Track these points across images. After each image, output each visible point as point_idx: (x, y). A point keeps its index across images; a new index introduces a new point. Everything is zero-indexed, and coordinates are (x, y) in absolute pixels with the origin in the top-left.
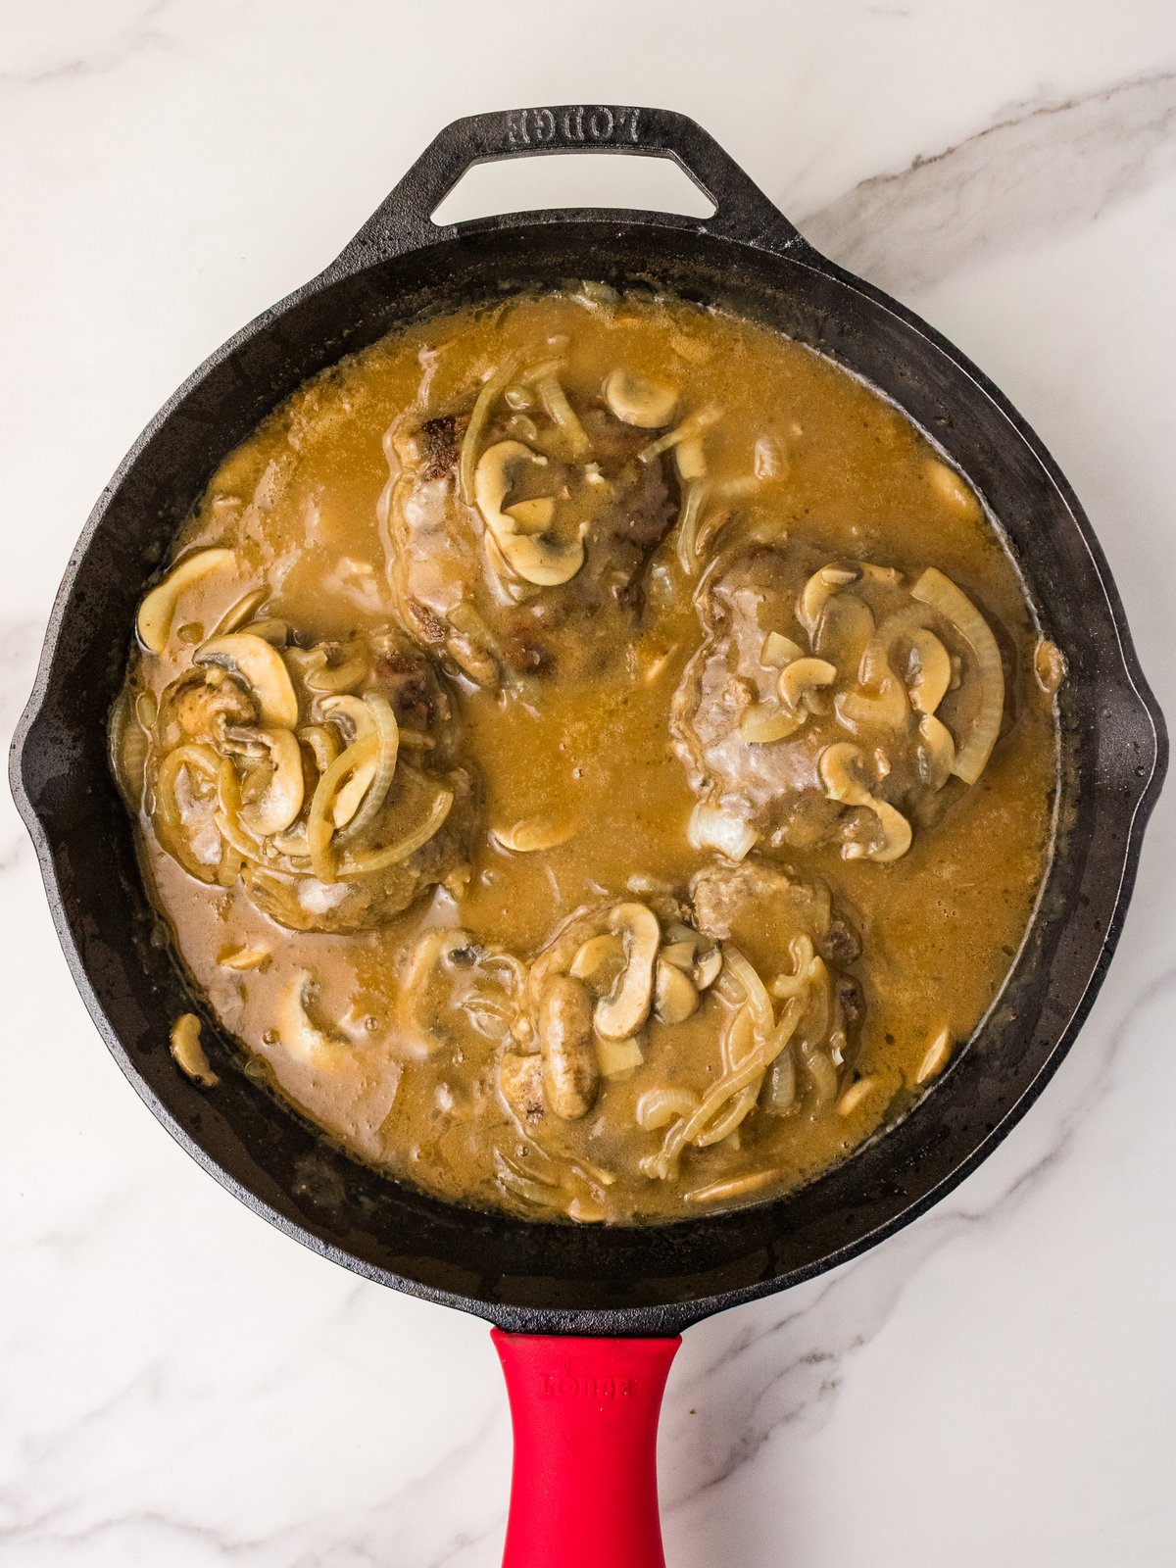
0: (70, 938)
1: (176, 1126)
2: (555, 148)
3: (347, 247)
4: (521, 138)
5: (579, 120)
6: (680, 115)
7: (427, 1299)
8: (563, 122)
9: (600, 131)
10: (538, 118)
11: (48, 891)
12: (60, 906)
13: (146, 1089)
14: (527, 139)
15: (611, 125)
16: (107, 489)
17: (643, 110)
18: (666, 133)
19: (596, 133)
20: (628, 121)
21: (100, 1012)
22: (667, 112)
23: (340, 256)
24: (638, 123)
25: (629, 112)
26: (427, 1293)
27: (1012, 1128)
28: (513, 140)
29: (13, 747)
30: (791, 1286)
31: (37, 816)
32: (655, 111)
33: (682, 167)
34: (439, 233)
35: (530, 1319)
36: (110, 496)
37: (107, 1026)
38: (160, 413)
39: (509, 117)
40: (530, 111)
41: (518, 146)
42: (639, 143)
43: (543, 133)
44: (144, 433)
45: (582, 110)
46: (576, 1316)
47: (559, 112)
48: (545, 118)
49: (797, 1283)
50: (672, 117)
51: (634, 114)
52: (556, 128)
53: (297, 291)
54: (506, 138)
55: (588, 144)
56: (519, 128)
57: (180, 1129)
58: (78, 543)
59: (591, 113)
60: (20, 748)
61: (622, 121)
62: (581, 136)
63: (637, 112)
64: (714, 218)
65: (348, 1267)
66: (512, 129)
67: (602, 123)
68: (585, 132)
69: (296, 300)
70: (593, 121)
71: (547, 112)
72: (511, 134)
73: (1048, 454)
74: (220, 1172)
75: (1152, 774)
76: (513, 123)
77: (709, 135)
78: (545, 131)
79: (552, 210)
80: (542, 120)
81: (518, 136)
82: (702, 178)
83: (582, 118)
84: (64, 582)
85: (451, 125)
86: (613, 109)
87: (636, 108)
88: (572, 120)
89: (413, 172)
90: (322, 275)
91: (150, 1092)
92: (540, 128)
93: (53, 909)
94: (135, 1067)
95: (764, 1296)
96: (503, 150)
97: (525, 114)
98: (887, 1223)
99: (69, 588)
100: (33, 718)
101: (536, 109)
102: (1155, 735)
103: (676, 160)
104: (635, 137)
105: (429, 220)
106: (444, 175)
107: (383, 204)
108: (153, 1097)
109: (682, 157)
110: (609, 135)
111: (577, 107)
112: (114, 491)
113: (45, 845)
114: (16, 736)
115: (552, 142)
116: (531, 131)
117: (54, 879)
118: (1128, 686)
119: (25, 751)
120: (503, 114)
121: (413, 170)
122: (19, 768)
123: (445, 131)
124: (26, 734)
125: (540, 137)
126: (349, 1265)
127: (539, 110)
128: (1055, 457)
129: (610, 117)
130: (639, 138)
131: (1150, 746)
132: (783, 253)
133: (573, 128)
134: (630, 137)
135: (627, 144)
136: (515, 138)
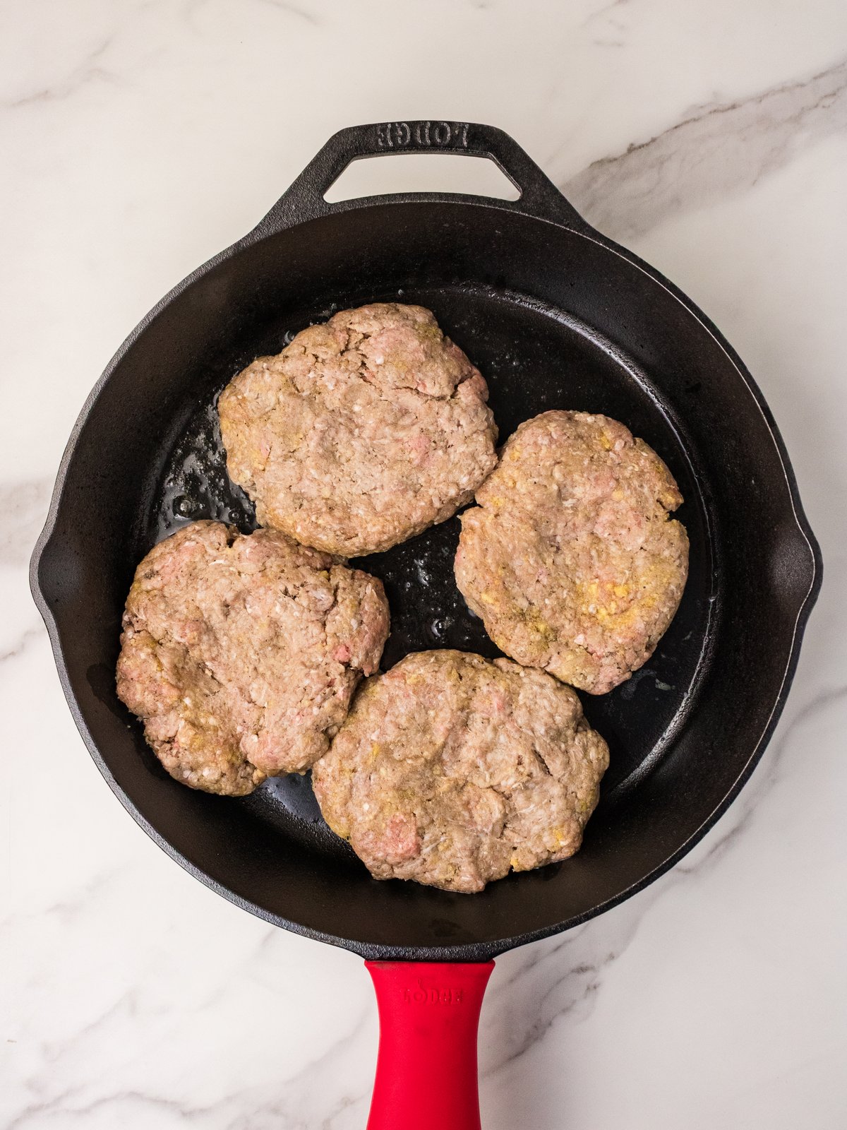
0: (72, 692)
1: (144, 820)
2: (410, 150)
3: (266, 217)
4: (387, 143)
5: (427, 131)
6: (496, 129)
7: (315, 939)
8: (416, 132)
9: (441, 139)
10: (399, 129)
14: (391, 144)
15: (449, 135)
17: (472, 125)
18: (487, 142)
19: (439, 140)
20: (461, 133)
22: (488, 127)
23: (261, 223)
24: (468, 133)
25: (462, 126)
26: (315, 935)
28: (381, 144)
29: (32, 561)
30: (562, 931)
31: (49, 608)
32: (482, 126)
33: (498, 165)
34: (329, 208)
35: (385, 952)
37: (98, 753)
39: (379, 128)
40: (393, 124)
41: (383, 147)
42: (468, 148)
43: (402, 139)
45: (429, 124)
46: (416, 950)
47: (413, 125)
48: (403, 129)
49: (566, 929)
50: (490, 129)
52: (411, 136)
53: (231, 247)
54: (377, 141)
55: (434, 148)
56: (386, 136)
57: (147, 823)
59: (435, 126)
60: (37, 561)
61: (457, 132)
62: (428, 142)
63: (467, 126)
64: (519, 201)
66: (380, 136)
67: (443, 133)
68: (431, 140)
69: (230, 252)
70: (437, 132)
71: (405, 125)
72: (380, 140)
73: (745, 368)
74: (175, 853)
75: (811, 587)
76: (382, 131)
77: (516, 143)
78: (404, 138)
79: (407, 194)
80: (401, 130)
81: (385, 141)
82: (511, 173)
83: (429, 129)
85: (338, 133)
86: (450, 123)
87: (466, 123)
88: (423, 131)
90: (248, 236)
92: (400, 136)
94: (116, 781)
95: (543, 938)
96: (374, 151)
97: (389, 126)
98: (628, 889)
100: (46, 539)
101: (398, 123)
102: (814, 561)
103: (494, 160)
104: (465, 143)
105: (323, 199)
106: (333, 167)
107: (291, 187)
109: (498, 158)
110: (447, 142)
111: (426, 122)
114: (34, 553)
115: (408, 146)
116: (394, 139)
118: (797, 527)
119: (41, 562)
120: (375, 125)
121: (312, 164)
122: (37, 575)
123: (334, 137)
124: (42, 550)
125: (400, 142)
126: (262, 916)
127: (400, 123)
128: (750, 370)
129: (449, 129)
130: (468, 143)
131: (809, 569)
132: (566, 226)
133: (423, 136)
134: (462, 143)
135: (460, 148)
136: (383, 142)
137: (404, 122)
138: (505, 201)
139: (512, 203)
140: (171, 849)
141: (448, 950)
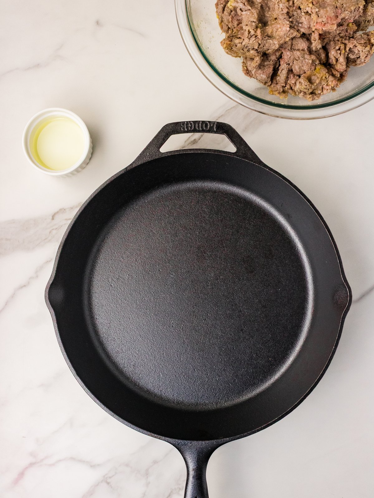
0: (61, 341)
1: (88, 390)
3: (137, 158)
5: (200, 125)
6: (227, 124)
7: (153, 437)
8: (196, 125)
10: (189, 124)
11: (55, 328)
12: (58, 332)
14: (186, 129)
15: (209, 126)
17: (218, 123)
18: (223, 129)
19: (205, 128)
20: (213, 125)
23: (135, 160)
24: (216, 126)
25: (214, 123)
27: (307, 396)
28: (182, 130)
29: (46, 290)
30: (248, 436)
31: (52, 308)
32: (222, 123)
34: (162, 154)
35: (180, 443)
40: (187, 122)
41: (183, 131)
45: (201, 122)
47: (195, 122)
48: (191, 124)
49: (250, 435)
50: (225, 124)
52: (194, 127)
53: (123, 170)
54: (180, 129)
55: (203, 131)
56: (184, 126)
57: (89, 391)
59: (203, 123)
61: (212, 125)
62: (201, 129)
63: (216, 123)
64: (236, 152)
66: (182, 127)
67: (206, 125)
69: (123, 172)
70: (204, 125)
71: (192, 122)
72: (182, 128)
74: (99, 403)
75: (348, 304)
77: (235, 130)
78: (191, 127)
81: (184, 128)
82: (233, 141)
83: (201, 124)
85: (166, 125)
86: (209, 122)
88: (198, 125)
89: (156, 137)
90: (130, 165)
92: (189, 127)
95: (241, 438)
96: (179, 132)
97: (186, 123)
98: (274, 420)
100: (51, 282)
102: (349, 294)
104: (215, 130)
105: (159, 151)
106: (164, 138)
107: (147, 146)
109: (228, 136)
110: (208, 129)
113: (54, 316)
114: (47, 287)
115: (193, 130)
116: (187, 127)
117: (56, 325)
118: (342, 281)
119: (49, 290)
120: (180, 122)
122: (48, 295)
123: (164, 127)
124: (49, 286)
125: (190, 129)
127: (190, 122)
128: (324, 219)
129: (209, 124)
130: (216, 130)
131: (347, 297)
132: (254, 162)
133: (198, 127)
134: (214, 129)
135: (213, 131)
136: (183, 129)
137: (192, 121)
138: (230, 152)
139: (233, 153)
140: (98, 401)
141: (204, 442)
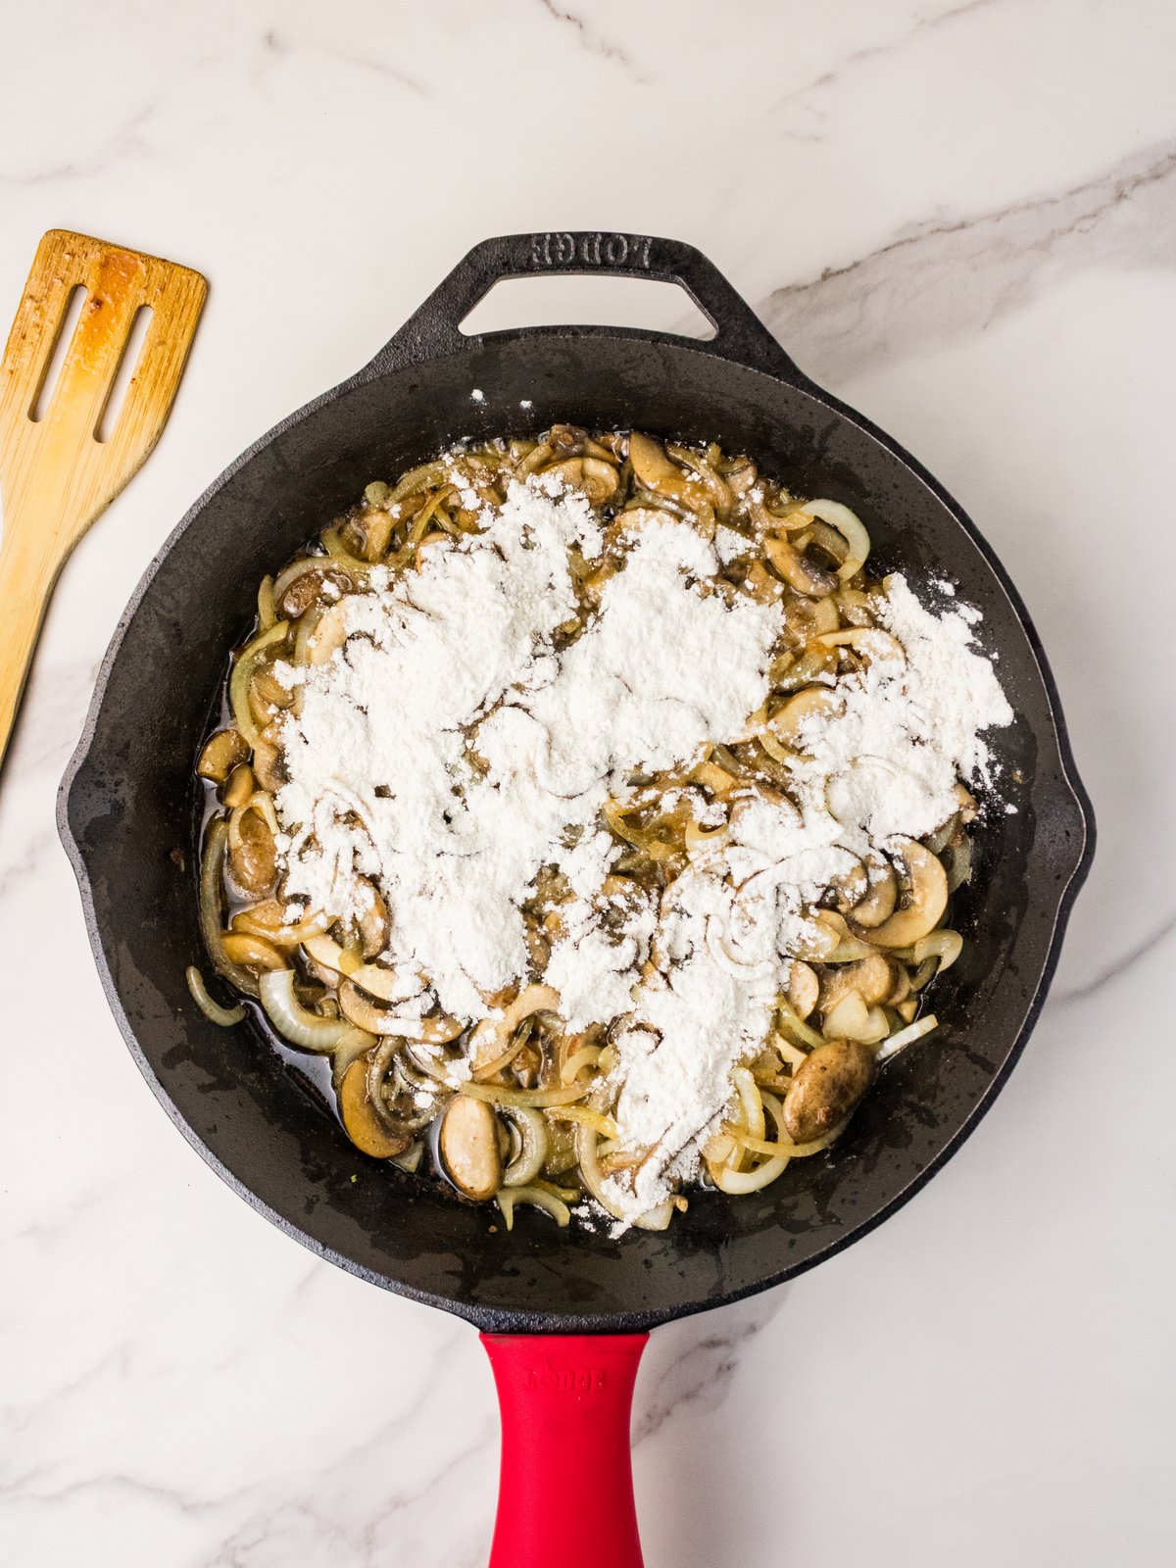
0: (106, 963)
1: (194, 1135)
2: (574, 269)
3: (382, 351)
4: (544, 258)
5: (597, 245)
6: (688, 246)
7: (413, 1299)
8: (582, 246)
9: (615, 256)
10: (560, 242)
11: (87, 920)
12: (97, 934)
13: (168, 1101)
14: (549, 260)
15: (626, 251)
16: (155, 560)
17: (654, 239)
18: (675, 262)
19: (612, 258)
20: (641, 249)
21: (130, 1031)
22: (677, 243)
23: (375, 358)
24: (650, 250)
25: (643, 240)
28: (536, 260)
29: (61, 789)
30: (736, 1300)
31: (80, 852)
32: (667, 241)
33: (688, 293)
34: (466, 342)
35: (503, 1320)
36: (157, 566)
37: (136, 1044)
38: (205, 493)
39: (534, 240)
40: (553, 235)
41: (540, 265)
42: (650, 269)
43: (563, 256)
44: (191, 510)
45: (600, 237)
46: (544, 1319)
47: (579, 236)
48: (566, 242)
50: (680, 246)
51: (646, 242)
52: (576, 251)
53: (335, 389)
54: (530, 259)
55: (604, 267)
56: (543, 249)
57: (198, 1139)
58: (127, 608)
59: (607, 240)
60: (67, 790)
61: (636, 248)
62: (598, 260)
63: (649, 241)
64: (715, 340)
65: (343, 1267)
66: (535, 250)
67: (617, 248)
68: (602, 257)
69: (334, 396)
70: (610, 247)
71: (569, 237)
72: (535, 255)
73: (1004, 571)
74: (233, 1179)
75: (1080, 860)
76: (537, 244)
77: (713, 266)
78: (565, 253)
79: (568, 327)
80: (563, 243)
81: (541, 257)
82: (706, 304)
83: (600, 244)
84: (113, 642)
85: (481, 244)
86: (628, 237)
87: (649, 237)
88: (591, 245)
89: (445, 285)
90: (358, 375)
91: (172, 1104)
92: (561, 251)
93: (91, 936)
94: (159, 1081)
96: (527, 269)
97: (548, 237)
98: (824, 1249)
99: (117, 647)
100: (80, 763)
101: (560, 233)
103: (683, 286)
104: (646, 263)
105: (457, 329)
106: (472, 289)
107: (416, 312)
108: (175, 1109)
109: (688, 284)
110: (623, 260)
111: (596, 234)
112: (161, 562)
113: (86, 879)
114: (64, 779)
115: (571, 264)
116: (552, 254)
117: (93, 910)
118: (1064, 782)
119: (71, 794)
120: (528, 237)
121: (445, 284)
122: (66, 809)
123: (476, 250)
124: (73, 778)
125: (561, 259)
126: (344, 1266)
127: (562, 234)
128: (1009, 572)
129: (625, 243)
130: (650, 263)
131: (1079, 836)
132: (775, 375)
133: (591, 252)
134: (642, 262)
135: (639, 269)
136: (538, 258)
137: (567, 233)
138: (696, 340)
139: (706, 344)
140: (228, 1174)
141: (586, 1319)
